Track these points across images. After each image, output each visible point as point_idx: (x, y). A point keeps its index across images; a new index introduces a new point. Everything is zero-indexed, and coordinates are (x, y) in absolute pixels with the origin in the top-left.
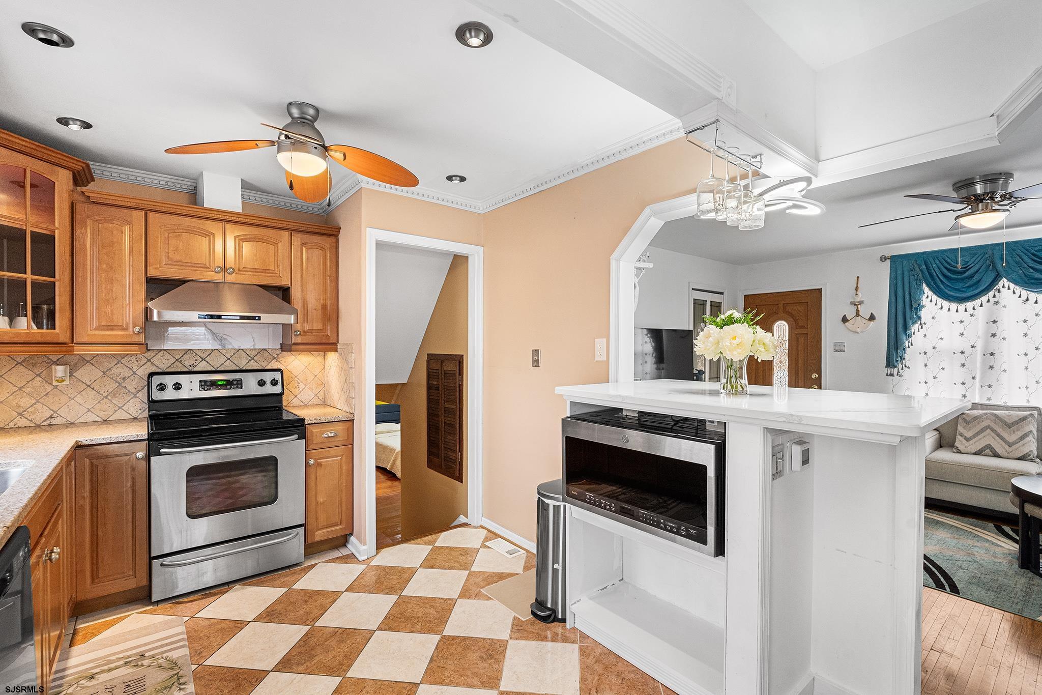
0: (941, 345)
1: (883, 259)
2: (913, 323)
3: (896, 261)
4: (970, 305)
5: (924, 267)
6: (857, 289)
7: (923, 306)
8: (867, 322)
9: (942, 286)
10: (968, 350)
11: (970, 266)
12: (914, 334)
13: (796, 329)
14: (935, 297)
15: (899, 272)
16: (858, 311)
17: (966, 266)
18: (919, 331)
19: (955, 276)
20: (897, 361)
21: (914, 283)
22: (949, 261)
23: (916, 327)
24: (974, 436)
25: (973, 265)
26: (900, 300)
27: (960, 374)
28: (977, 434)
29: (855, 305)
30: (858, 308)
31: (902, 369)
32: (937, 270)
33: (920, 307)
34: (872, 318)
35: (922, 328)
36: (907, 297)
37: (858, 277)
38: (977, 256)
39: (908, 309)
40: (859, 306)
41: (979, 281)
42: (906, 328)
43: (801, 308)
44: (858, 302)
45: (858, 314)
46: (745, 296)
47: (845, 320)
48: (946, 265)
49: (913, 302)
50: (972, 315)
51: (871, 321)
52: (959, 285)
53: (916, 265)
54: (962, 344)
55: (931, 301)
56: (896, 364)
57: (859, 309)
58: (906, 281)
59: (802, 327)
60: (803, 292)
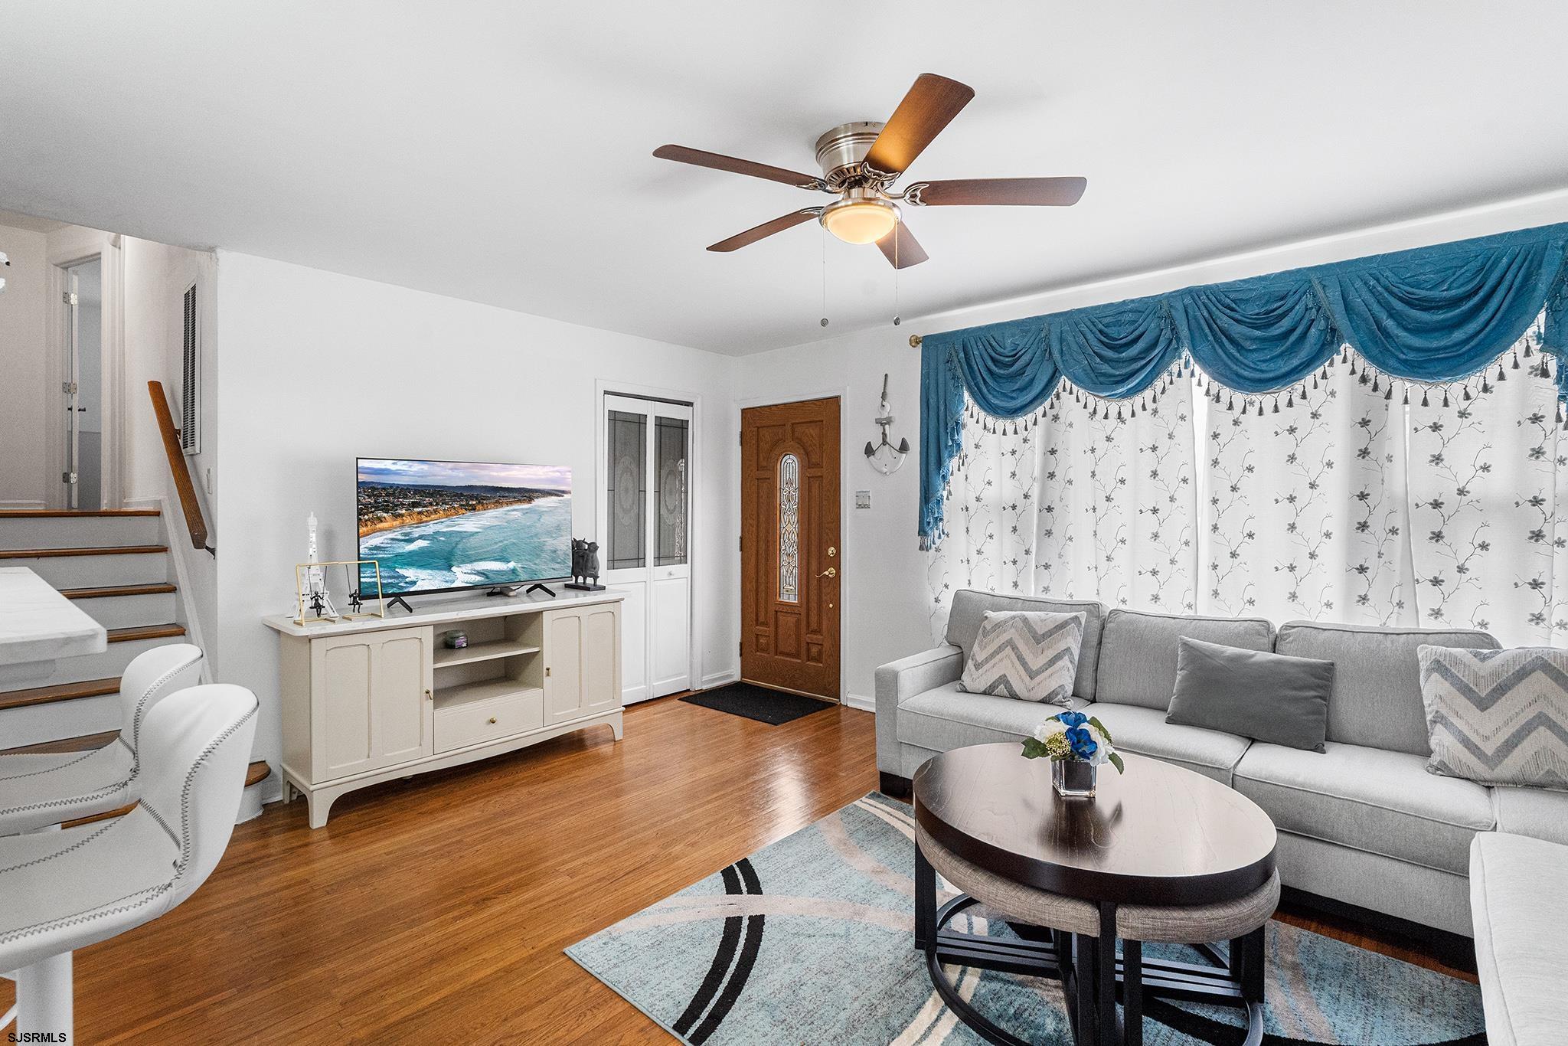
0: (989, 494)
1: (915, 341)
2: (951, 456)
3: (930, 344)
4: (1020, 421)
5: (962, 355)
6: (884, 396)
7: (964, 426)
8: (896, 454)
9: (985, 390)
10: (1021, 503)
11: (1020, 353)
12: (952, 474)
13: (809, 468)
14: (976, 409)
15: (933, 365)
16: (884, 434)
17: (1015, 352)
18: (959, 470)
19: (1002, 372)
20: (929, 523)
21: (951, 383)
22: (994, 343)
23: (954, 463)
24: (987, 660)
25: (1024, 350)
26: (932, 414)
27: (1008, 546)
28: (992, 656)
29: (882, 424)
30: (884, 430)
31: (939, 537)
32: (979, 360)
33: (958, 425)
34: (904, 448)
35: (963, 464)
36: (942, 408)
37: (886, 375)
38: (1030, 334)
39: (942, 430)
40: (887, 426)
41: (1032, 380)
42: (940, 463)
43: (813, 431)
44: (883, 419)
45: (884, 443)
46: (744, 411)
47: (869, 451)
48: (990, 351)
49: (949, 418)
50: (1025, 441)
51: (901, 452)
52: (1008, 387)
53: (953, 353)
54: (1009, 492)
55: (972, 416)
56: (927, 529)
57: (887, 432)
58: (941, 380)
59: (818, 465)
60: (817, 403)
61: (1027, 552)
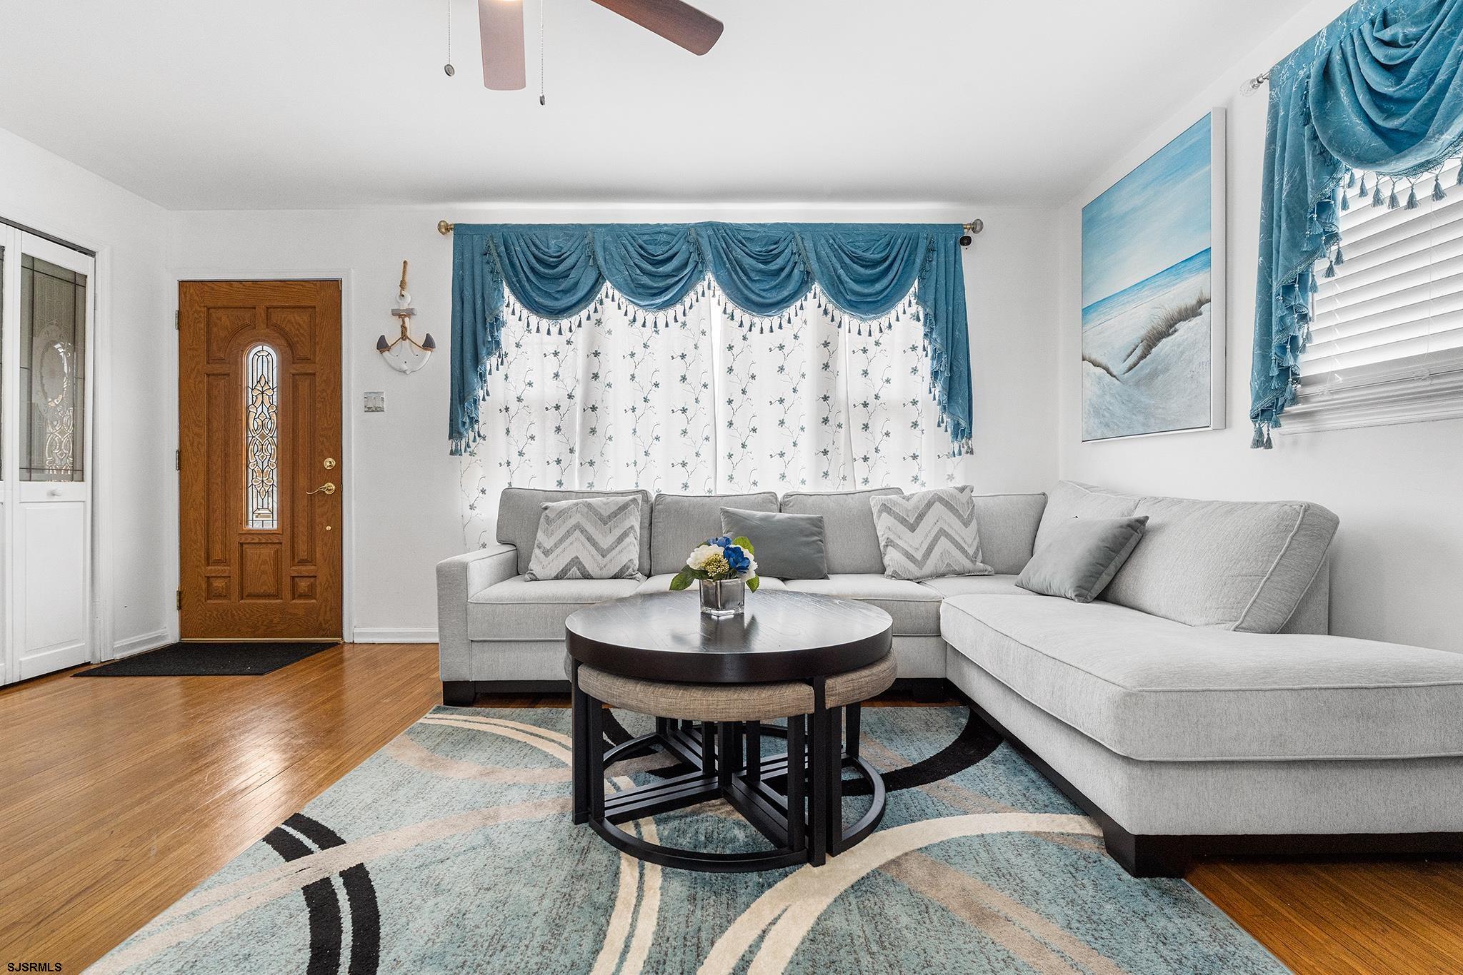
0: (530, 394)
1: (445, 228)
2: (490, 354)
3: (462, 234)
4: (565, 323)
5: (502, 248)
6: (403, 284)
7: (503, 324)
8: (418, 351)
9: (527, 286)
10: (565, 403)
11: (565, 255)
12: (490, 373)
13: (293, 363)
14: (518, 306)
15: (467, 255)
16: (403, 327)
17: (559, 253)
18: (498, 370)
19: (546, 271)
20: (464, 423)
21: (489, 277)
22: (538, 242)
23: (493, 360)
24: (556, 546)
25: (568, 253)
26: (468, 307)
27: (551, 445)
28: (561, 540)
29: (400, 316)
30: (404, 322)
31: (474, 440)
32: (521, 256)
33: (497, 323)
34: (429, 344)
35: (502, 363)
36: (479, 302)
37: (405, 262)
38: (574, 239)
39: (479, 326)
40: (407, 319)
41: (577, 283)
42: (477, 361)
43: (302, 318)
44: (403, 311)
45: (404, 336)
46: (183, 285)
47: (382, 345)
48: (533, 248)
49: (487, 313)
50: (569, 342)
51: (426, 349)
52: (551, 288)
53: (492, 246)
54: (552, 392)
55: (513, 313)
56: (462, 430)
57: (407, 325)
58: (477, 272)
59: (306, 360)
60: (306, 284)
61: (572, 451)
